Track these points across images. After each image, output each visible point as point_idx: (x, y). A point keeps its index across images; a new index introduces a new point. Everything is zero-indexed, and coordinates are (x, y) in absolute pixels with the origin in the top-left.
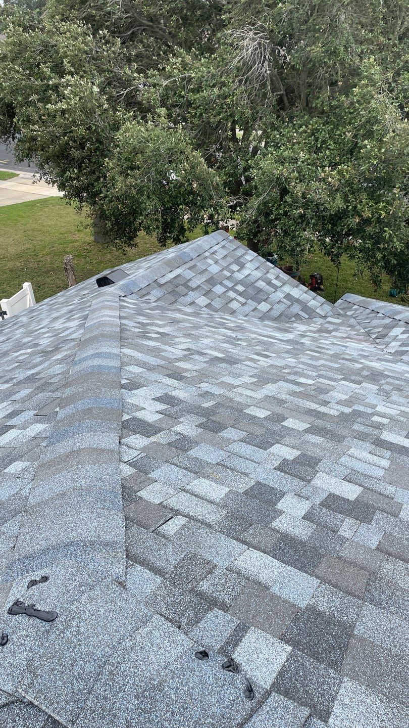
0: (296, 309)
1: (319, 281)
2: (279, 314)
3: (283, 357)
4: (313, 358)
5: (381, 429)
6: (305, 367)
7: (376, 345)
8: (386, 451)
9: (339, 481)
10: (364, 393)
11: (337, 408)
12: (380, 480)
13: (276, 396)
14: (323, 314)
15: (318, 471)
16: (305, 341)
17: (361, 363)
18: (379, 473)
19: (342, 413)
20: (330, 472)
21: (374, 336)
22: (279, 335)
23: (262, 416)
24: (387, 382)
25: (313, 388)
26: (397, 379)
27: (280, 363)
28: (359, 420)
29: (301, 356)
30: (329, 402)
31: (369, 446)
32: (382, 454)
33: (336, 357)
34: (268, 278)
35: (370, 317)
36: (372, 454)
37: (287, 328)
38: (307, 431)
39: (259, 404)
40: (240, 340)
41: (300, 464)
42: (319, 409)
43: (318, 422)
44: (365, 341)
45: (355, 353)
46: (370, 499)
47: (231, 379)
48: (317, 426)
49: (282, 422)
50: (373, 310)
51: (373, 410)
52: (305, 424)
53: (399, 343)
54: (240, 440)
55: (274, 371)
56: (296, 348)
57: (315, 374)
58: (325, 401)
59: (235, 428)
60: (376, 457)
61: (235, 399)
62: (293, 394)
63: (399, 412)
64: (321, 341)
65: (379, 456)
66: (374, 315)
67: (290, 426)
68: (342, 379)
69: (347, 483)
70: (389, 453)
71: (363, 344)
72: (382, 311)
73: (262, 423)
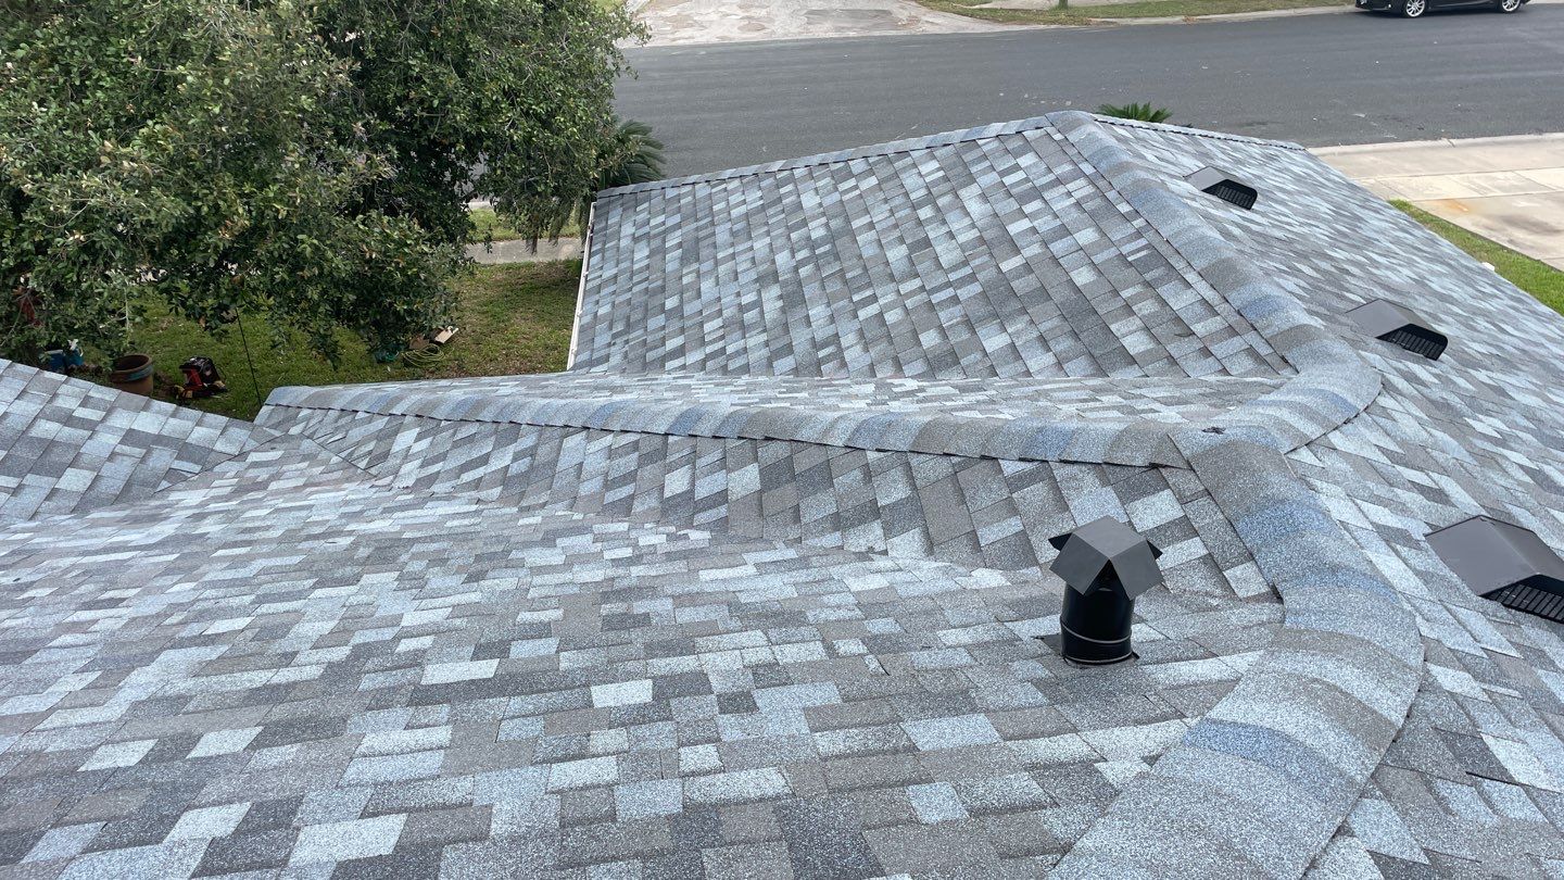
0: (162, 459)
1: (208, 373)
2: (121, 484)
3: (159, 588)
4: (236, 562)
5: (419, 665)
6: (221, 592)
7: (373, 482)
8: (439, 707)
9: (350, 826)
10: (371, 598)
11: (316, 658)
12: (439, 776)
13: (160, 694)
14: (234, 450)
15: (298, 829)
16: (210, 527)
17: (351, 533)
18: (434, 761)
19: (330, 665)
20: (329, 815)
21: (363, 464)
22: (135, 536)
23: (134, 760)
24: (413, 554)
25: (249, 634)
26: (432, 539)
27: (152, 606)
28: (369, 665)
29: (205, 568)
30: (296, 653)
31: (401, 714)
32: (433, 718)
33: (290, 539)
34: (61, 409)
35: (343, 426)
36: (413, 728)
37: (154, 512)
38: (256, 745)
39: (117, 734)
40: (30, 585)
41: (254, 832)
42: (275, 680)
43: (280, 712)
44: (348, 480)
45: (331, 516)
46: (426, 829)
47: (26, 699)
48: (277, 724)
49: (189, 751)
50: (342, 410)
51: (396, 629)
52: (247, 731)
53: (417, 462)
54: (86, 851)
55: (143, 631)
56: (189, 552)
57: (248, 599)
58: (285, 655)
59: (66, 824)
60: (420, 732)
61: (50, 749)
62: (204, 669)
63: (450, 609)
64: (248, 514)
65: (427, 726)
66: (349, 418)
67: (213, 752)
68: (314, 587)
69: (370, 822)
70: (446, 708)
71: (341, 490)
72: (362, 407)
73: (136, 779)
